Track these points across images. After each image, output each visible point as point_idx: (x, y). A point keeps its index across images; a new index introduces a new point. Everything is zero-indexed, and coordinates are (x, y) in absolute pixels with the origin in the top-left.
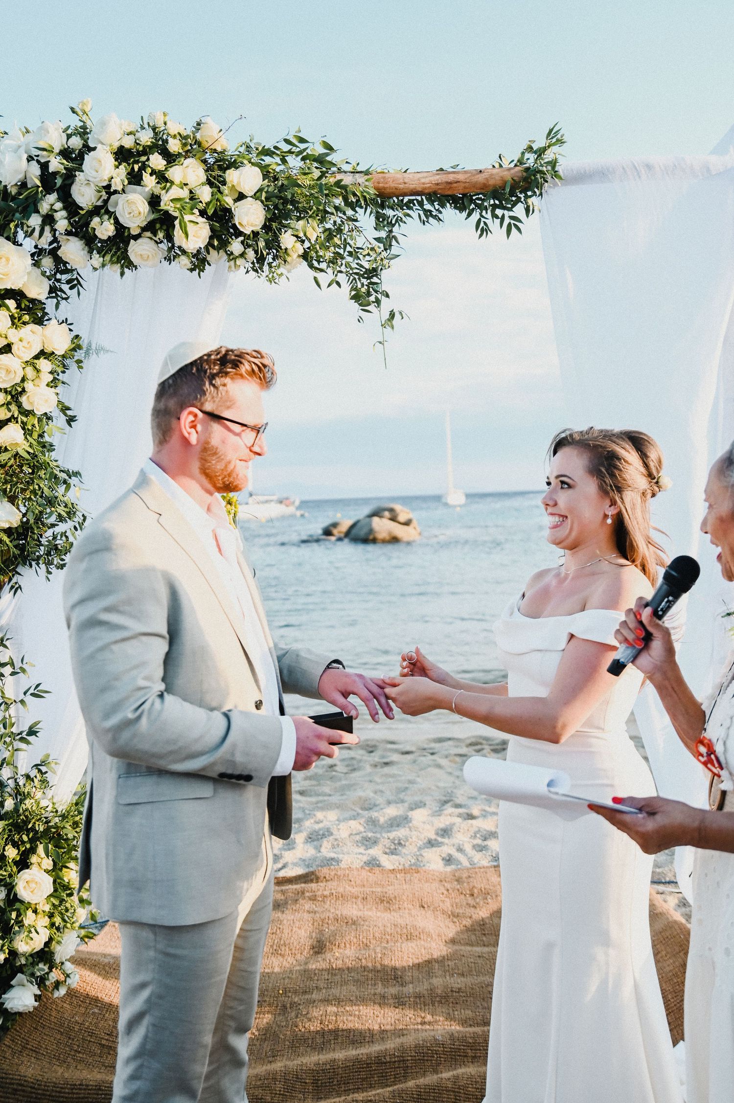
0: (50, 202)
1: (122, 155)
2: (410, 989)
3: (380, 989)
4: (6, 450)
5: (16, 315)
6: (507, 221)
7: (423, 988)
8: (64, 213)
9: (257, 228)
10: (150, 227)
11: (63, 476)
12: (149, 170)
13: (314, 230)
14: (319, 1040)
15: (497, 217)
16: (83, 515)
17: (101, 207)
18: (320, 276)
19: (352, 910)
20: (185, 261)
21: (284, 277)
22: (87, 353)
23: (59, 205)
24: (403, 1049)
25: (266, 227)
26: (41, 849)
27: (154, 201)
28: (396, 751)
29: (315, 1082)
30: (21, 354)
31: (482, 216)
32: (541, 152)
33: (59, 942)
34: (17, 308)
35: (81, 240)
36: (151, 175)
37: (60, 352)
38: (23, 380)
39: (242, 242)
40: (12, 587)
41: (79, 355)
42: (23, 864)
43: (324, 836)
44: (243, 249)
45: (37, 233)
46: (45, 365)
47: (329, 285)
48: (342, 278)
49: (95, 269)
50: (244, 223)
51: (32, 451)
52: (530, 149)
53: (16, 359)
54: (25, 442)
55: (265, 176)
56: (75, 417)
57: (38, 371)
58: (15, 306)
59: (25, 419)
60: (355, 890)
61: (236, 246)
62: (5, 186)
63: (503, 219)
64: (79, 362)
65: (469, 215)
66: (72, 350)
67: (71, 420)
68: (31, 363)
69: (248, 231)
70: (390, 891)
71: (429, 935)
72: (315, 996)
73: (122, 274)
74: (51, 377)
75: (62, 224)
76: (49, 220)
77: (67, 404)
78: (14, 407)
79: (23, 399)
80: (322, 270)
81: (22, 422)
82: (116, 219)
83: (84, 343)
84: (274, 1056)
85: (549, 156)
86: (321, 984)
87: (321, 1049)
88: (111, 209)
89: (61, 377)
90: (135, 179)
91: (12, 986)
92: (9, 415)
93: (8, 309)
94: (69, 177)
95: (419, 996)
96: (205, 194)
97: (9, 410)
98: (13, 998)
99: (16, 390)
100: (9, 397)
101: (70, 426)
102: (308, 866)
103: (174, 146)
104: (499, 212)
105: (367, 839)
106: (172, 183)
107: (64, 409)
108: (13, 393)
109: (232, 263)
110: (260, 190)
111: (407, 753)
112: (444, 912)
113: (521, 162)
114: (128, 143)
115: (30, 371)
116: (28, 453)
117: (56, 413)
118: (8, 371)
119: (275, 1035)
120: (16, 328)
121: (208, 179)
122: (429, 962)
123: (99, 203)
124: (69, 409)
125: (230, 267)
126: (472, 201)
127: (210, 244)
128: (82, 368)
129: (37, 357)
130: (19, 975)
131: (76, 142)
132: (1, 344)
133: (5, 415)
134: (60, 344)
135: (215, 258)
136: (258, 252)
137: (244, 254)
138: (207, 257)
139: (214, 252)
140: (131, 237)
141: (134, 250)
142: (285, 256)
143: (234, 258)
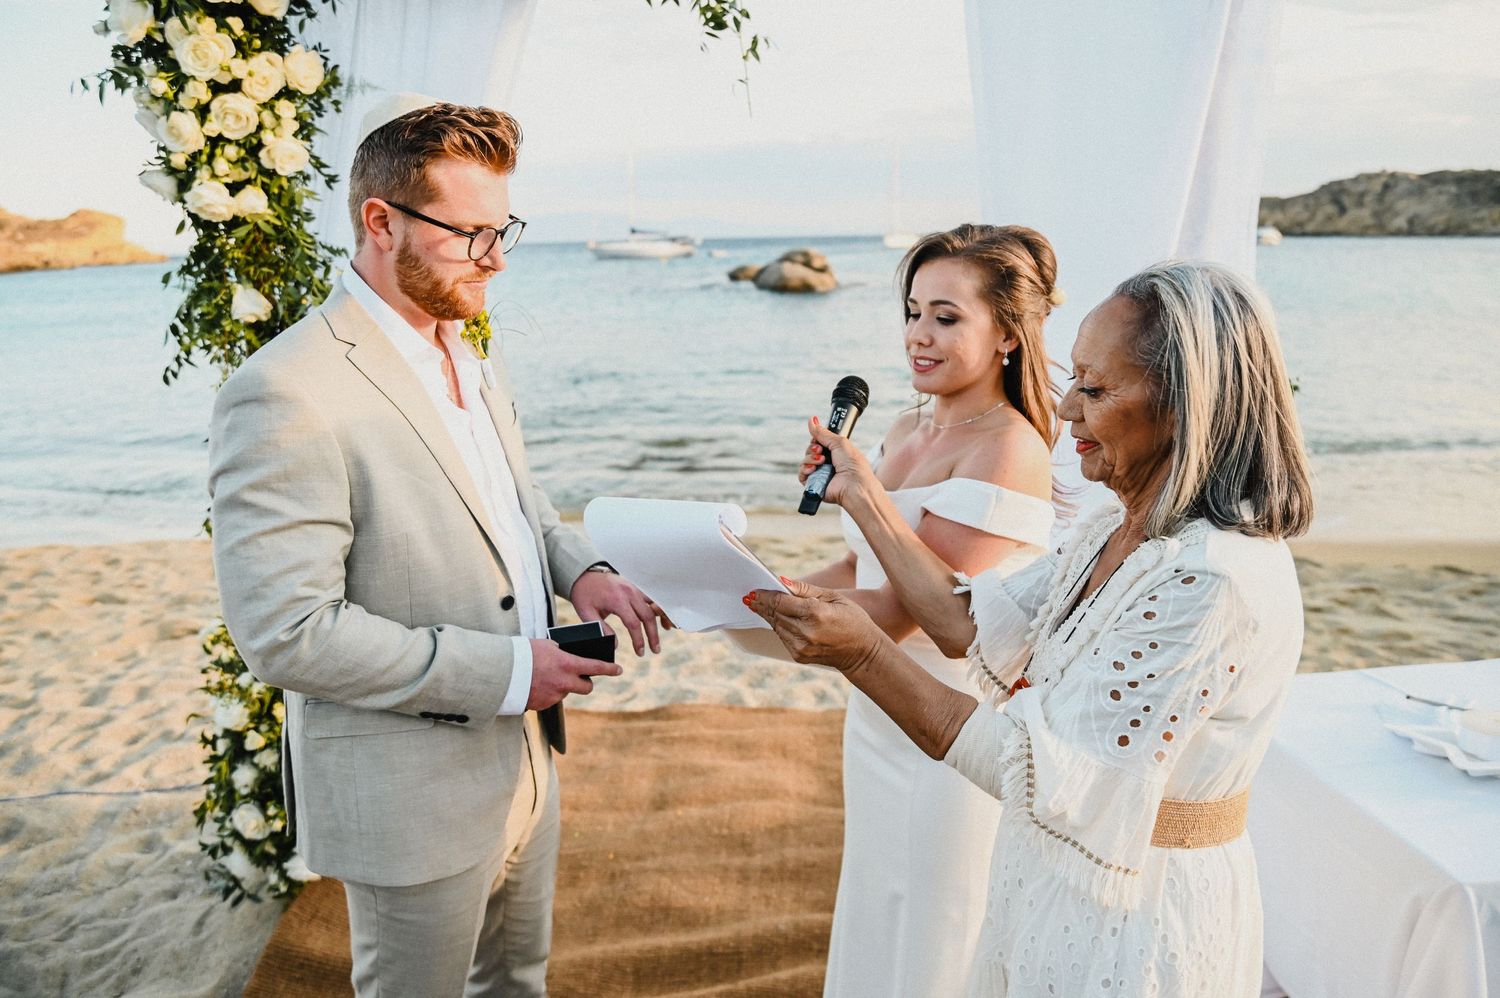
2: (757, 861)
3: (723, 859)
4: (245, 222)
5: (244, 39)
7: (771, 860)
11: (327, 254)
14: (647, 919)
19: (703, 757)
22: (349, 90)
24: (739, 940)
28: (780, 553)
29: (636, 972)
30: (256, 94)
34: (244, 29)
37: (309, 88)
38: (260, 127)
41: (336, 94)
43: (683, 660)
46: (286, 108)
51: (278, 223)
53: (250, 100)
54: (270, 211)
56: (336, 176)
57: (278, 118)
58: (242, 26)
59: (266, 180)
60: (710, 732)
64: (336, 103)
66: (326, 86)
67: (331, 180)
68: (268, 106)
70: (749, 734)
71: (787, 793)
72: (649, 864)
74: (296, 126)
77: (323, 161)
78: (250, 165)
79: (262, 154)
81: (263, 183)
83: (343, 73)
84: (593, 936)
86: (658, 849)
87: (647, 929)
89: (318, 122)
91: (294, 854)
92: (244, 176)
93: (231, 31)
95: (766, 870)
97: (246, 169)
99: (251, 142)
100: (243, 152)
101: (331, 187)
102: (662, 697)
105: (731, 667)
107: (319, 165)
108: (247, 146)
111: (791, 555)
112: (809, 763)
115: (267, 116)
116: (275, 227)
117: (310, 170)
118: (238, 117)
119: (599, 908)
120: (244, 57)
122: (783, 827)
124: (325, 166)
128: (341, 111)
129: (278, 97)
132: (225, 79)
133: (239, 175)
134: (309, 79)
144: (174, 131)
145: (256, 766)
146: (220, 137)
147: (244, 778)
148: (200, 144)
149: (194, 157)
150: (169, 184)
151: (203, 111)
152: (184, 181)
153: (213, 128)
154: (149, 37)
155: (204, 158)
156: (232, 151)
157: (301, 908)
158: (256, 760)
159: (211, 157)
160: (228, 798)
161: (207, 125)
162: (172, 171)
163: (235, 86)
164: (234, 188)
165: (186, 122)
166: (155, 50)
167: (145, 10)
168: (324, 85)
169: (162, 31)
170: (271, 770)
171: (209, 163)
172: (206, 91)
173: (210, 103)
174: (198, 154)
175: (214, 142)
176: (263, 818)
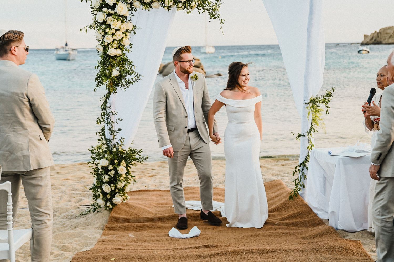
13: (200, 1)
16: (137, 73)
18: (200, 11)
20: (166, 8)
21: (191, 12)
26: (123, 161)
33: (127, 186)
35: (139, 1)
38: (122, 38)
39: (182, 4)
40: (114, 92)
42: (119, 164)
44: (181, 6)
46: (128, 34)
47: (202, 12)
48: (206, 11)
49: (142, 9)
53: (121, 32)
57: (126, 35)
61: (180, 5)
64: (135, 32)
67: (131, 47)
68: (123, 33)
73: (149, 10)
78: (119, 45)
79: (122, 43)
80: (200, 9)
91: (115, 197)
93: (120, 19)
98: (116, 199)
99: (120, 40)
100: (119, 42)
101: (131, 49)
109: (178, 9)
115: (124, 35)
118: (119, 35)
124: (131, 44)
125: (177, 10)
127: (173, 4)
128: (135, 34)
129: (125, 31)
130: (117, 193)
132: (118, 28)
133: (117, 46)
134: (130, 28)
135: (174, 8)
136: (185, 6)
137: (182, 7)
138: (171, 6)
139: (173, 6)
140: (153, 2)
141: (153, 5)
142: (192, 7)
143: (179, 8)
144: (108, 38)
145: (109, 175)
146: (116, 40)
147: (106, 178)
148: (111, 41)
149: (109, 44)
150: (101, 48)
151: (113, 35)
152: (106, 48)
153: (114, 38)
154: (104, 21)
155: (111, 43)
156: (116, 42)
157: (114, 211)
158: (109, 173)
160: (101, 183)
161: (113, 37)
162: (102, 45)
163: (119, 30)
164: (116, 49)
165: (110, 36)
166: (104, 23)
167: (105, 17)
168: (133, 29)
169: (106, 19)
170: (113, 176)
171: (112, 44)
172: (115, 31)
173: (115, 33)
174: (110, 43)
175: (114, 40)
176: (110, 187)
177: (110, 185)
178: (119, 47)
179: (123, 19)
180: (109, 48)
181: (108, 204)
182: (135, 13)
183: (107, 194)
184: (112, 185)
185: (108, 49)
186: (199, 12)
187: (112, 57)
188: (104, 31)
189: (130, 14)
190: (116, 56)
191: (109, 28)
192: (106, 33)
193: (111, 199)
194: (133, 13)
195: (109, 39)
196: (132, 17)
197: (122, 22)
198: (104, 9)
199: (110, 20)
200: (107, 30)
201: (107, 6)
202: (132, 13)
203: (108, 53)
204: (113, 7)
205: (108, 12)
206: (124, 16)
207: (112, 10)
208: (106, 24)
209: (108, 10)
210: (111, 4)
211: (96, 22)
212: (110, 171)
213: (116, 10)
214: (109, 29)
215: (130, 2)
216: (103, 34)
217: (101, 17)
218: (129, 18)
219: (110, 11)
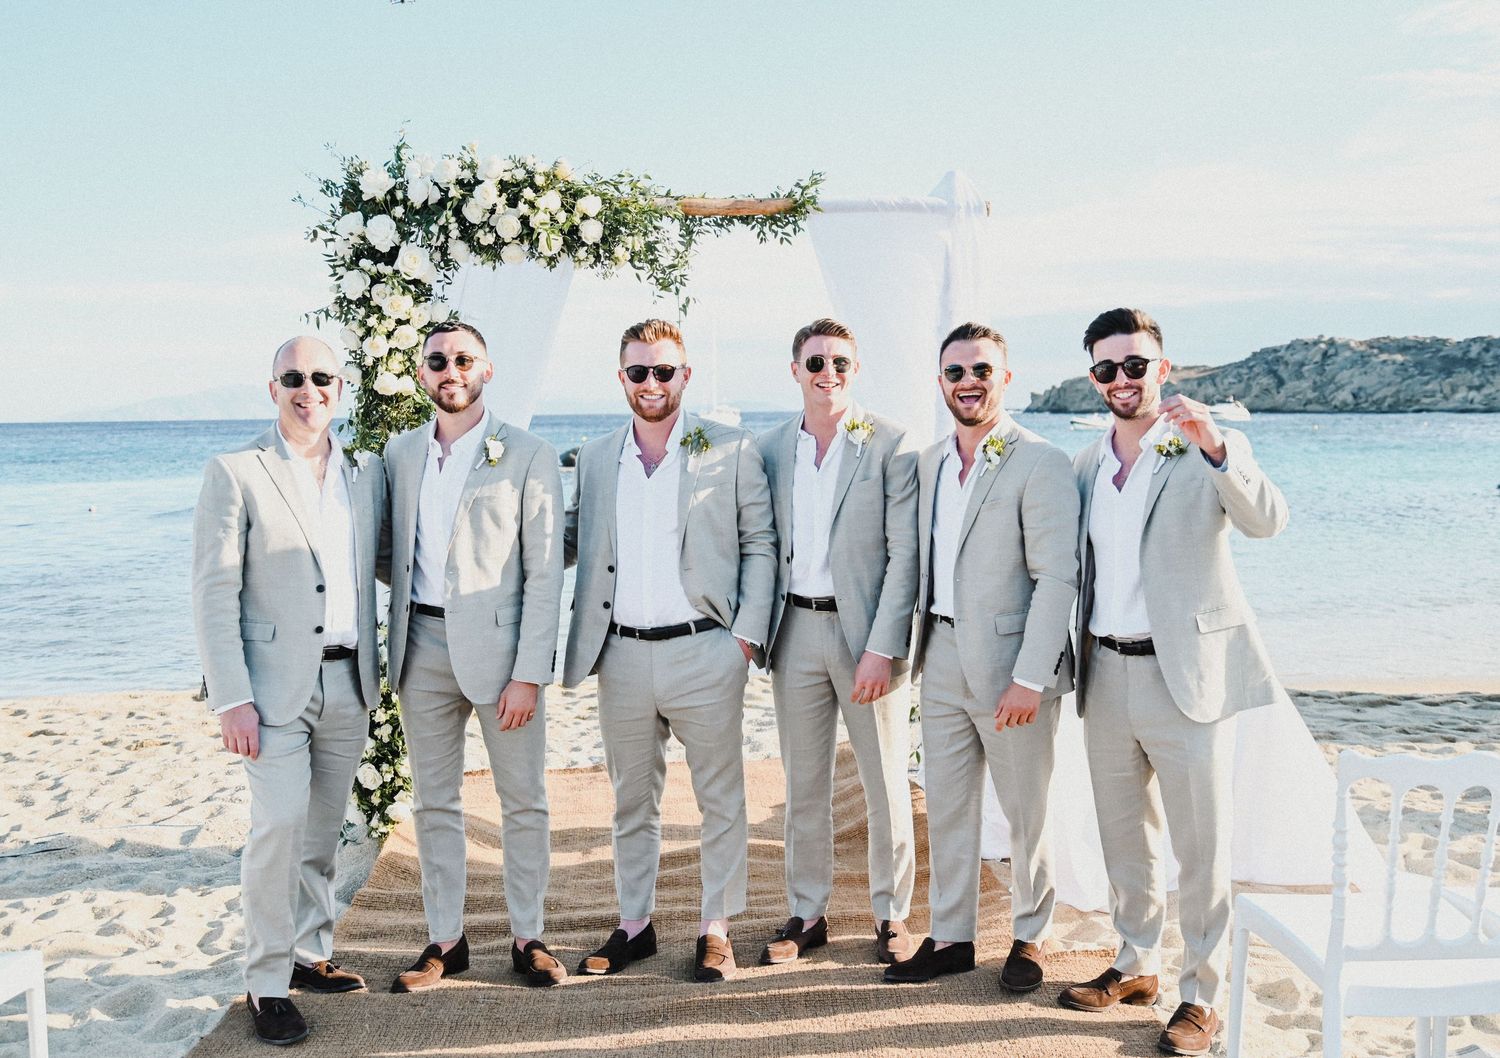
0: (447, 216)
1: (503, 186)
6: (780, 235)
8: (456, 225)
9: (598, 240)
10: (520, 238)
12: (523, 200)
13: (638, 243)
15: (774, 231)
17: (484, 223)
18: (640, 272)
20: (543, 262)
21: (614, 275)
23: (453, 219)
25: (604, 239)
27: (524, 220)
31: (761, 231)
32: (804, 189)
35: (467, 244)
36: (525, 203)
39: (587, 251)
45: (435, 238)
47: (647, 278)
48: (657, 274)
49: (475, 265)
50: (589, 237)
52: (798, 185)
55: (604, 202)
61: (582, 253)
62: (412, 203)
63: (776, 233)
65: (753, 228)
69: (590, 243)
73: (494, 268)
75: (454, 232)
76: (444, 229)
78: (408, 364)
80: (642, 268)
82: (496, 232)
85: (811, 192)
88: (492, 224)
90: (513, 203)
94: (463, 200)
96: (562, 217)
98: (397, 808)
103: (540, 181)
104: (774, 227)
106: (538, 209)
109: (577, 263)
110: (600, 213)
113: (790, 195)
114: (507, 177)
118: (408, 338)
121: (563, 205)
123: (485, 219)
125: (575, 267)
126: (753, 218)
127: (562, 250)
130: (401, 791)
131: (467, 175)
132: (404, 318)
133: (401, 368)
135: (565, 261)
136: (598, 258)
137: (587, 258)
138: (558, 258)
139: (564, 256)
140: (505, 244)
141: (506, 252)
142: (616, 261)
143: (579, 261)
144: (375, 345)
146: (397, 349)
148: (384, 353)
149: (377, 361)
150: (356, 375)
151: (389, 335)
152: (368, 374)
153: (393, 343)
154: (364, 296)
155: (385, 360)
156: (399, 357)
158: (377, 732)
159: (387, 360)
161: (390, 341)
162: (360, 366)
163: (408, 321)
164: (399, 376)
165: (380, 340)
166: (364, 301)
167: (365, 281)
168: (449, 319)
169: (370, 291)
170: (386, 740)
171: (387, 363)
172: (394, 324)
173: (394, 330)
174: (382, 358)
175: (391, 351)
176: (378, 774)
177: (378, 768)
178: (408, 372)
179: (420, 291)
180: (377, 373)
181: (374, 822)
182: (457, 277)
183: (369, 793)
184: (385, 767)
185: (376, 376)
186: (637, 275)
187: (388, 400)
188: (363, 324)
189: (442, 277)
190: (398, 398)
191: (376, 316)
192: (369, 332)
193: (382, 807)
194: (450, 277)
195: (377, 347)
196: (446, 286)
197: (416, 301)
198: (365, 263)
199: (379, 295)
200: (372, 321)
201: (375, 255)
202: (445, 276)
203: (375, 387)
204: (391, 257)
205: (374, 270)
206: (424, 285)
207: (386, 264)
208: (370, 306)
209: (376, 264)
210: (384, 248)
211: (341, 301)
212: (379, 725)
213: (398, 264)
214: (377, 319)
215: (439, 244)
216: (361, 332)
217: (355, 284)
218: (437, 290)
219: (382, 268)
